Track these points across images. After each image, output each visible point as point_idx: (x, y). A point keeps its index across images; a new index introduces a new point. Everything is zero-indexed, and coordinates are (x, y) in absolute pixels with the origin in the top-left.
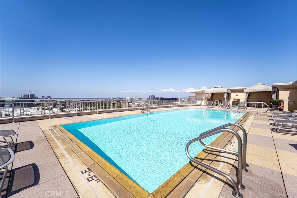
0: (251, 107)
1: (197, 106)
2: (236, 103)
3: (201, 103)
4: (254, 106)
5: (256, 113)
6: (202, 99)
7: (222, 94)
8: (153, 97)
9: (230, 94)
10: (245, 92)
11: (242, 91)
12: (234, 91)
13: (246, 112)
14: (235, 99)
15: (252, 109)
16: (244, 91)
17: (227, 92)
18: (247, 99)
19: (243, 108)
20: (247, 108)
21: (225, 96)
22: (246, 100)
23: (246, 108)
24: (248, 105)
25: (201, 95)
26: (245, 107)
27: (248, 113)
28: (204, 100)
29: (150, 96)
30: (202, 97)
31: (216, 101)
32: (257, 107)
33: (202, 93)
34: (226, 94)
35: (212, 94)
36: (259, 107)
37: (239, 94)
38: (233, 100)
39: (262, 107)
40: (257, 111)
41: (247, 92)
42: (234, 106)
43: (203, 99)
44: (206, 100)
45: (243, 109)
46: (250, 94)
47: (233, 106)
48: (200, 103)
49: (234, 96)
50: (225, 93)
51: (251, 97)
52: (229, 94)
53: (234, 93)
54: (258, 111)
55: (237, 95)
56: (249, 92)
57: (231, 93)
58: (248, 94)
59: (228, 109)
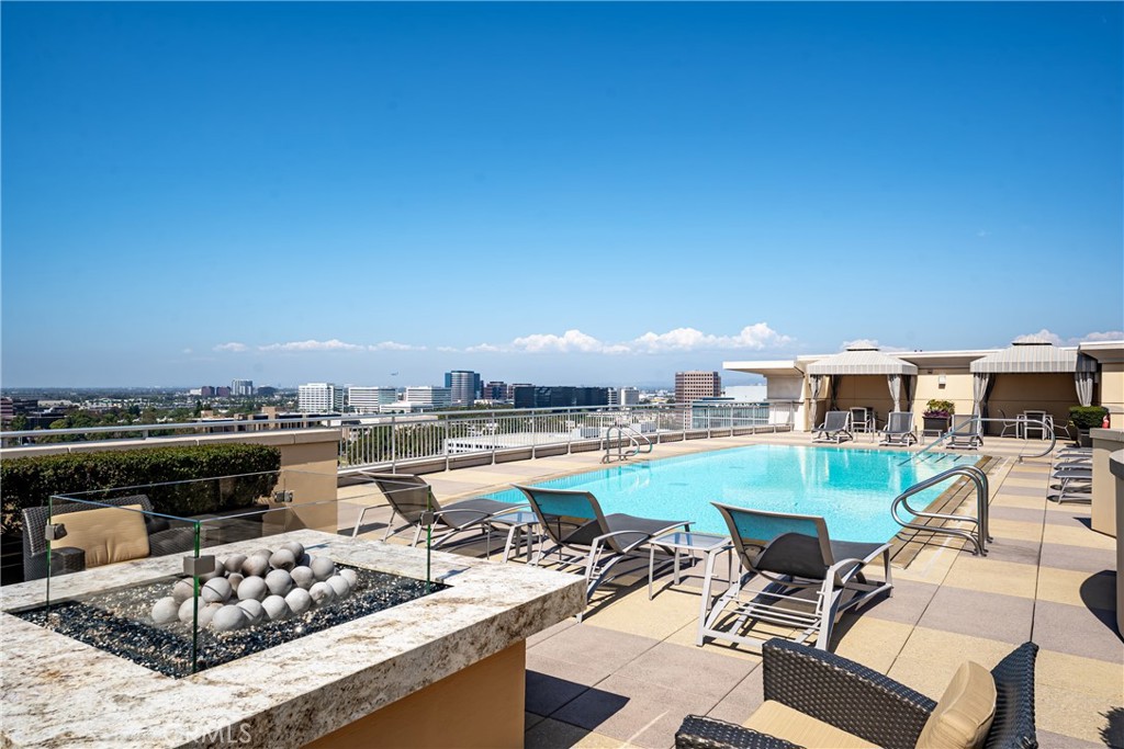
0: (999, 436)
1: (775, 434)
2: (939, 419)
3: (791, 418)
4: (1010, 433)
5: (1017, 458)
6: (795, 404)
7: (882, 380)
8: (469, 380)
9: (912, 379)
10: (975, 374)
11: (960, 366)
12: (929, 366)
13: (979, 457)
14: (932, 403)
15: (1002, 444)
16: (973, 370)
17: (900, 372)
18: (984, 403)
19: (967, 439)
20: (985, 438)
21: (895, 387)
22: (977, 408)
23: (981, 442)
24: (989, 430)
25: (790, 385)
26: (978, 438)
27: (987, 458)
28: (802, 409)
29: (449, 377)
30: (795, 394)
31: (854, 411)
32: (1023, 438)
33: (796, 375)
34: (898, 381)
35: (836, 380)
36: (1029, 437)
37: (949, 379)
38: (926, 408)
39: (1040, 437)
40: (1019, 451)
41: (981, 375)
42: (936, 435)
43: (801, 401)
44: (814, 406)
45: (970, 446)
46: (994, 380)
47: (926, 434)
48: (785, 421)
49: (928, 389)
50: (892, 376)
51: (998, 394)
52: (908, 382)
53: (930, 373)
54: (1024, 451)
55: (942, 386)
56: (991, 374)
57: (916, 376)
58: (985, 383)
59: (911, 444)
